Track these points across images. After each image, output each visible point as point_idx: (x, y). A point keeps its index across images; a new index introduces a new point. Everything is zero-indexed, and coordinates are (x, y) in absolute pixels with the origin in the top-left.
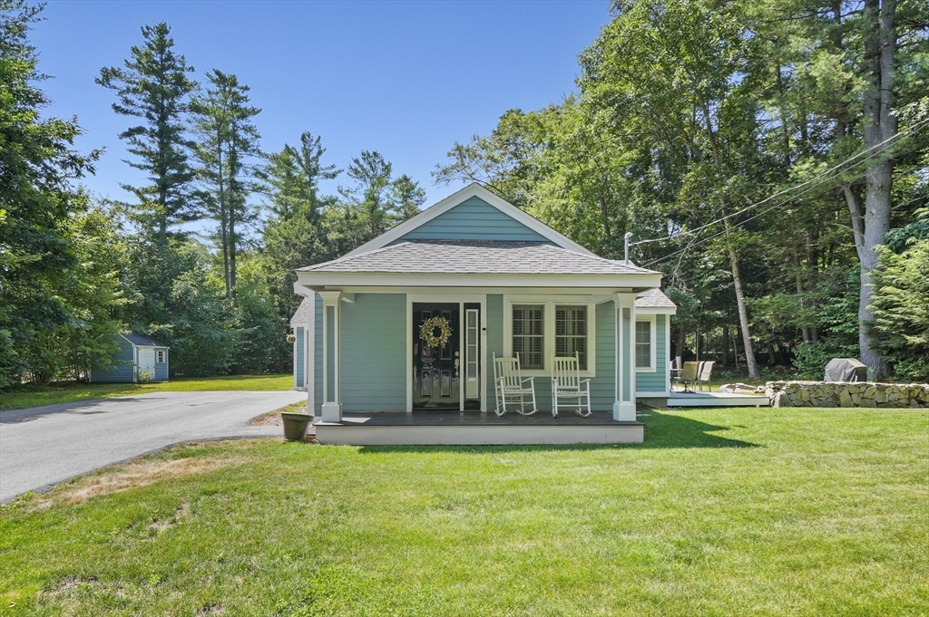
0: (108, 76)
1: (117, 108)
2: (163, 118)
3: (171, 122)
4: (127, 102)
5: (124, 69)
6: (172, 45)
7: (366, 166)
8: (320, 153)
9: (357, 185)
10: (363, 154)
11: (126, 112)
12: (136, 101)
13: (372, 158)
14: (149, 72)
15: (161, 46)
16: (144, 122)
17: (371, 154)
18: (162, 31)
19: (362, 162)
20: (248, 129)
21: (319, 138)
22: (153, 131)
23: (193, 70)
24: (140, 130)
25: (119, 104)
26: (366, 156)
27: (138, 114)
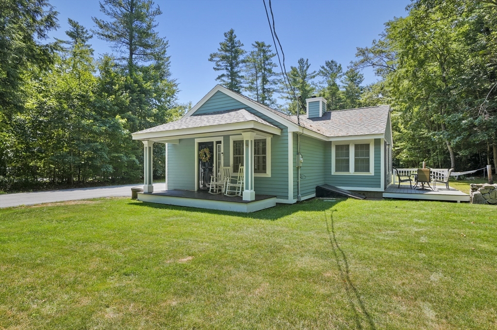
0: (212, 57)
1: (214, 69)
2: (232, 69)
3: (236, 70)
4: (218, 66)
5: (219, 52)
6: (235, 37)
7: (328, 69)
8: (308, 67)
9: (323, 80)
10: (326, 63)
11: (218, 69)
12: (221, 64)
13: (331, 64)
14: (226, 51)
15: (231, 40)
16: (225, 72)
17: (330, 62)
18: (232, 32)
19: (326, 67)
20: (270, 64)
21: (307, 60)
22: (228, 75)
23: (243, 45)
24: (223, 75)
25: (215, 67)
26: (328, 64)
27: (223, 69)
